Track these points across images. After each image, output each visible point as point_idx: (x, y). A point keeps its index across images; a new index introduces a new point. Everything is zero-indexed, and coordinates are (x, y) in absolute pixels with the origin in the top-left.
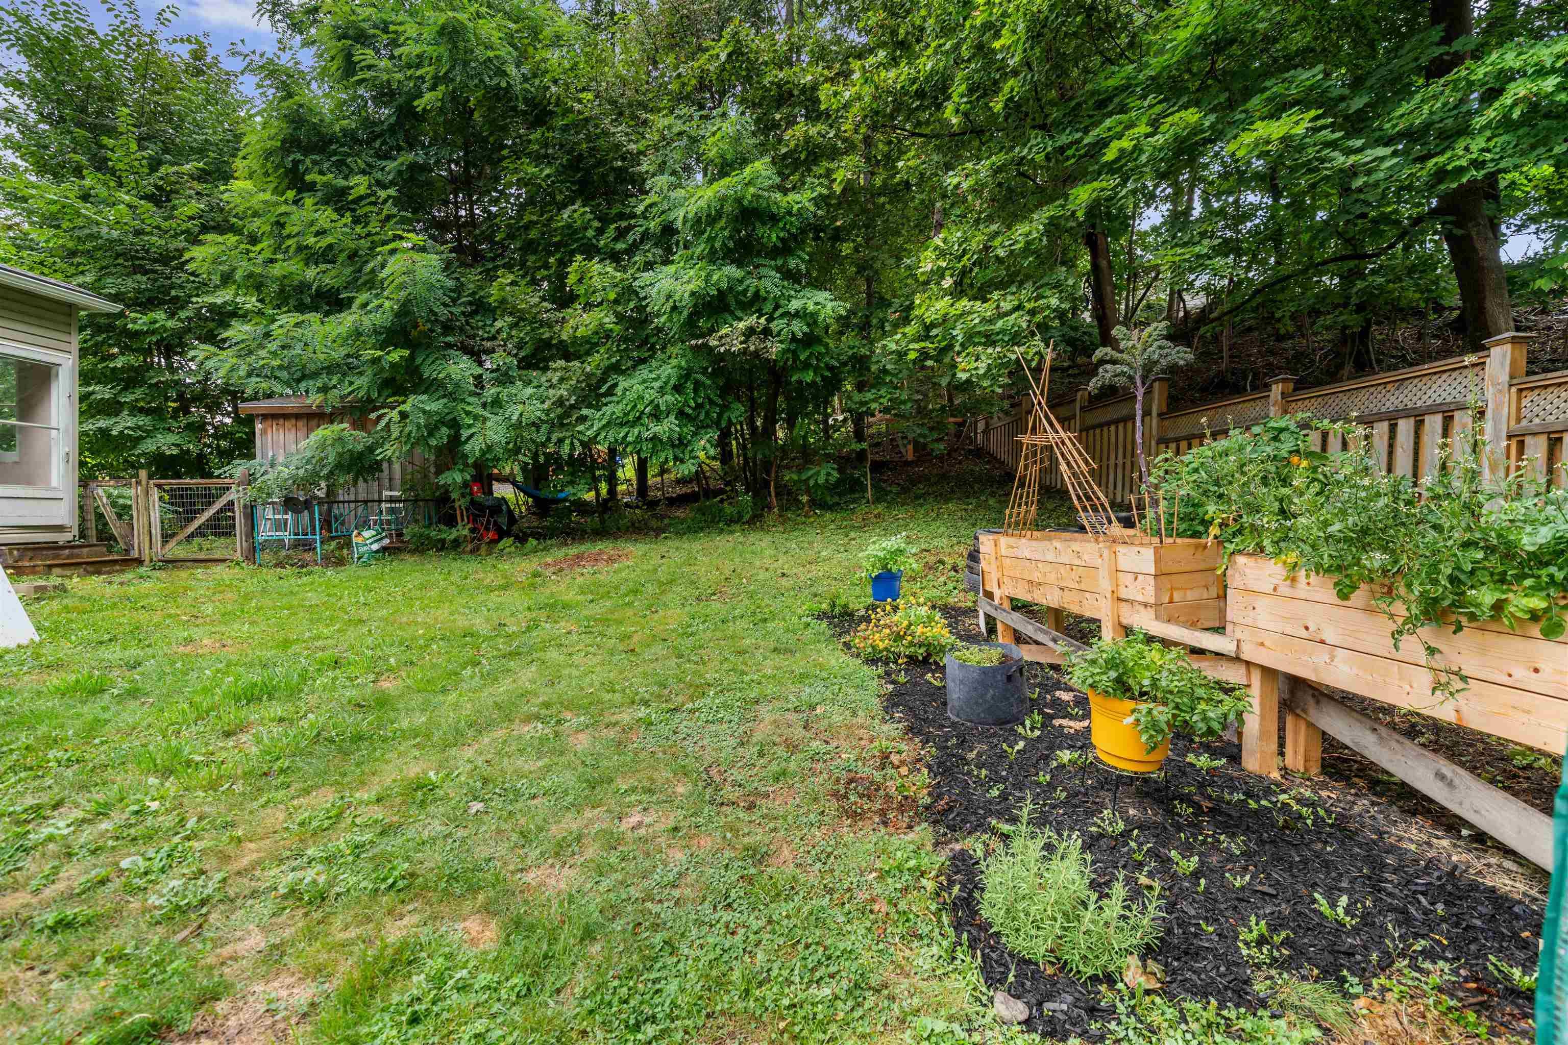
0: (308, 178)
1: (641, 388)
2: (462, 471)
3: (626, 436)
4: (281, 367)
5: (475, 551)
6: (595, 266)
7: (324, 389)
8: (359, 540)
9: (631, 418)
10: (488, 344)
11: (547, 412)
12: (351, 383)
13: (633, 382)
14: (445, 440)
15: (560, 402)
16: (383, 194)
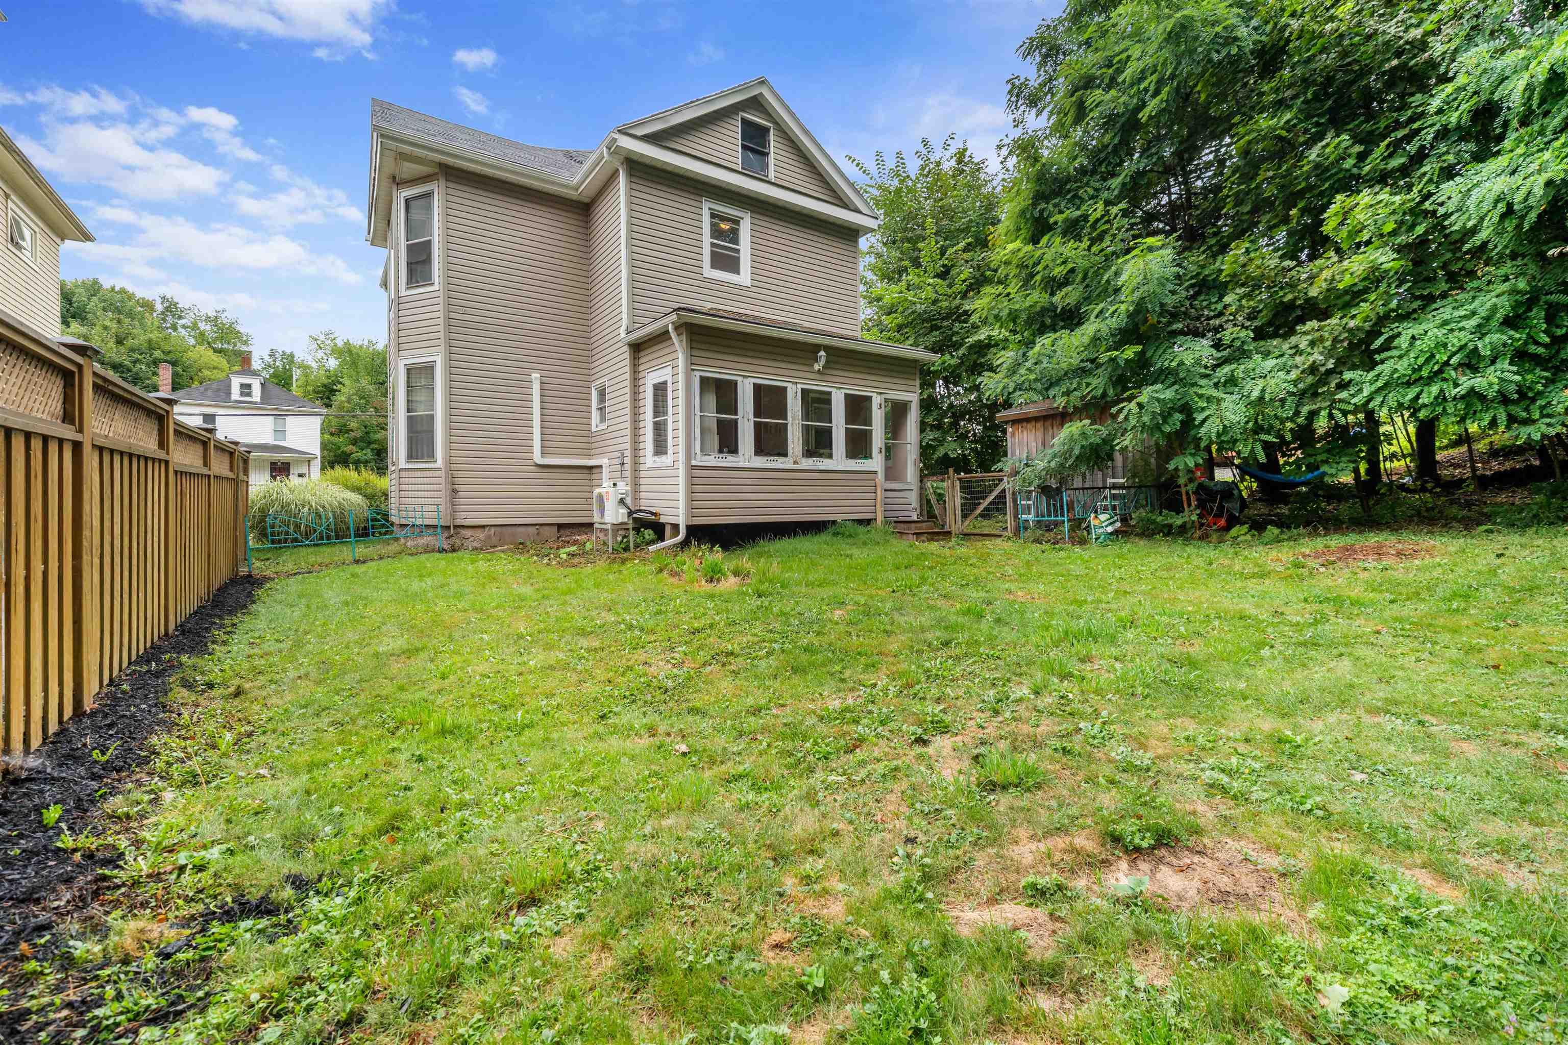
0: (1052, 221)
1: (1440, 333)
2: (1193, 455)
3: (1417, 397)
4: (1036, 380)
5: (1204, 537)
6: (1365, 197)
7: (1068, 393)
8: (1097, 522)
9: (1425, 373)
10: (1217, 322)
11: (1295, 383)
12: (1088, 385)
13: (1424, 326)
14: (1178, 425)
15: (1313, 369)
16: (1114, 210)
